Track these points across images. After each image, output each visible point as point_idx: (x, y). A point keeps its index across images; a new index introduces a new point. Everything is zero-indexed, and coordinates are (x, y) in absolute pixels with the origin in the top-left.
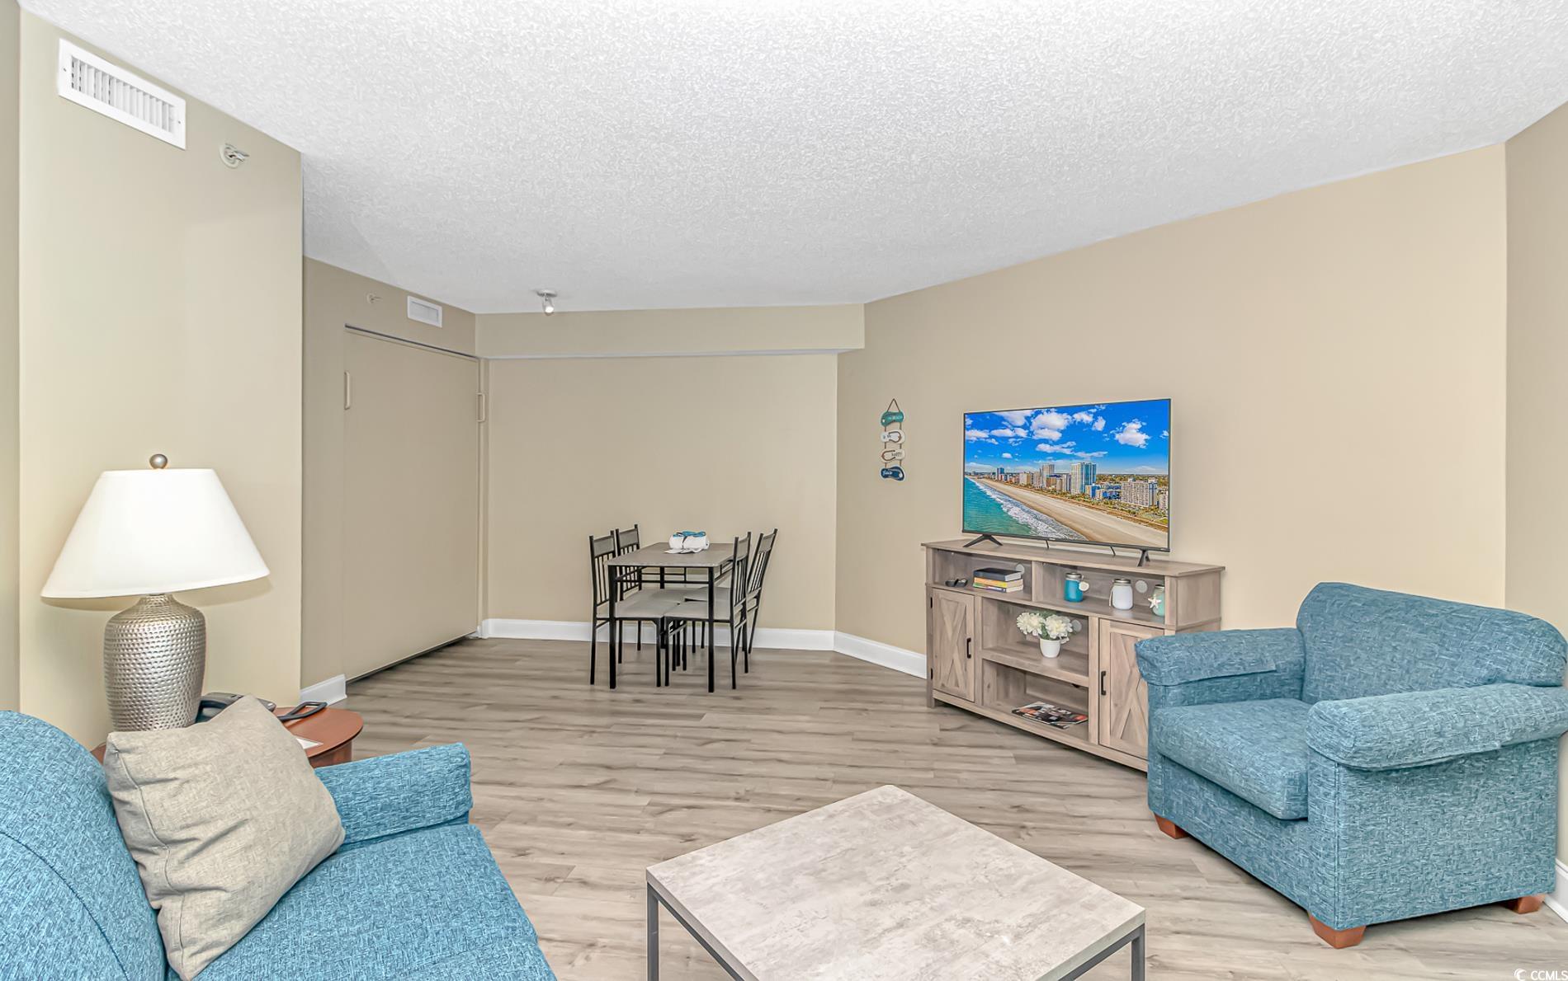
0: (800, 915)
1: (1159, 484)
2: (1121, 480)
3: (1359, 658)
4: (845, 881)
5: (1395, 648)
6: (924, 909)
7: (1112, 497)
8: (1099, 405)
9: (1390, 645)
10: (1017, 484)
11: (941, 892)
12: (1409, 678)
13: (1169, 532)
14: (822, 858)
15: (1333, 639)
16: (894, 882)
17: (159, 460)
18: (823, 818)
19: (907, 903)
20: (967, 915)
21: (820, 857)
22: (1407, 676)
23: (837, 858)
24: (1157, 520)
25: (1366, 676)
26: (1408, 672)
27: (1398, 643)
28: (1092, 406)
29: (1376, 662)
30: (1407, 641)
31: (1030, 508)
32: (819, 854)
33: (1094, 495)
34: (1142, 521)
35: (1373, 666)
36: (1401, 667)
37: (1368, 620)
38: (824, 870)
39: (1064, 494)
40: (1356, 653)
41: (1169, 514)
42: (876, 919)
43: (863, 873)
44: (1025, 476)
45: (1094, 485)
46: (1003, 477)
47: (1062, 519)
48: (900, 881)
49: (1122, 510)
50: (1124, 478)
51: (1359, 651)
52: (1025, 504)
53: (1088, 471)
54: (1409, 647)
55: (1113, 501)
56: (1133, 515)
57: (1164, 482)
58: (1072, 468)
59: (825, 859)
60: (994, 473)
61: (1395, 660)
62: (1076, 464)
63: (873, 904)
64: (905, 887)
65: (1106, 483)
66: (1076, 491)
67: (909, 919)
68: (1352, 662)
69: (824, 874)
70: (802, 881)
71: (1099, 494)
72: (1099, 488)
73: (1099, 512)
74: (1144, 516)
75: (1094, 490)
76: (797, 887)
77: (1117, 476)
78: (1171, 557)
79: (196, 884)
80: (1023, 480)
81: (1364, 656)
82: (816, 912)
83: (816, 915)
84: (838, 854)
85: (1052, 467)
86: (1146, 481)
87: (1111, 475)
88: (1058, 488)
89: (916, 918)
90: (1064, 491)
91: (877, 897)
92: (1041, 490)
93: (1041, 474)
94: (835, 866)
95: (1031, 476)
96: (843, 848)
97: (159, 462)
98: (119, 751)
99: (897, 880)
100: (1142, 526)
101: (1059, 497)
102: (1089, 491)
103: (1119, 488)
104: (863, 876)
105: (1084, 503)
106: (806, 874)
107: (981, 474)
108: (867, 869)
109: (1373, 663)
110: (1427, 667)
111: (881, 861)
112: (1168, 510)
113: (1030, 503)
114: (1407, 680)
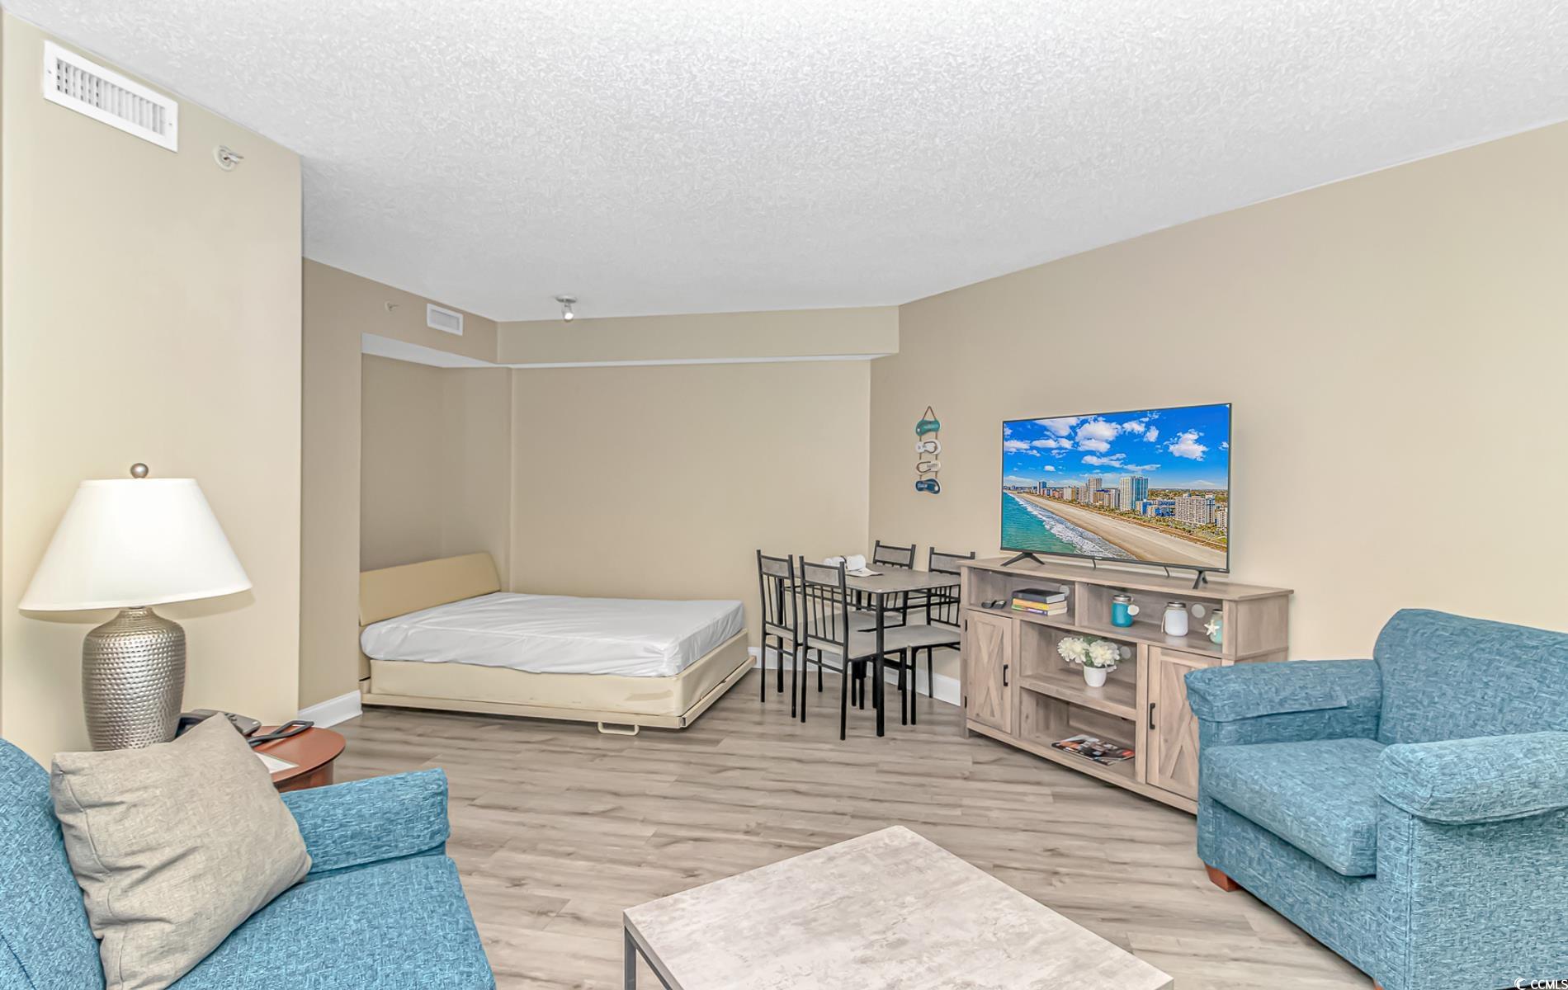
0: (782, 971)
1: (1218, 500)
2: (1175, 495)
3: (1444, 694)
4: (836, 934)
5: (1486, 684)
6: (921, 969)
7: (1165, 514)
8: (1151, 411)
9: (1481, 679)
10: (1060, 499)
11: (942, 951)
12: (1503, 718)
13: (1228, 552)
14: (814, 906)
15: (1414, 672)
16: (891, 937)
17: (140, 470)
18: (821, 860)
19: (901, 962)
20: (969, 978)
21: (812, 904)
22: (1501, 715)
23: (831, 907)
24: (1215, 539)
25: (1452, 716)
26: (1501, 711)
27: (1490, 678)
28: (1143, 413)
29: (1465, 699)
30: (1500, 677)
31: (1075, 525)
32: (813, 902)
33: (1145, 512)
34: (1199, 540)
35: (1460, 703)
36: (1493, 705)
37: (1456, 652)
38: (815, 920)
39: (1113, 510)
40: (1441, 688)
41: (1228, 532)
42: (864, 979)
43: (857, 925)
44: (1070, 490)
45: (1145, 500)
46: (1046, 492)
47: (1111, 538)
48: (897, 936)
49: (1177, 528)
50: (1179, 493)
51: (1445, 686)
52: (1069, 521)
53: (1139, 487)
54: (1503, 682)
55: (1167, 518)
56: (1188, 533)
57: (1224, 498)
58: (1120, 482)
59: (817, 908)
60: (1035, 488)
61: (1486, 698)
62: (1127, 477)
63: (864, 961)
64: (901, 942)
65: (1159, 499)
66: (1125, 507)
67: (901, 980)
68: (1436, 700)
69: (814, 924)
70: (788, 931)
71: (1151, 511)
72: (1151, 504)
73: (1151, 530)
74: (1200, 535)
75: (1145, 506)
76: (783, 938)
77: (1171, 491)
78: (1232, 578)
79: (139, 915)
80: (1068, 495)
81: (1450, 693)
82: (800, 968)
83: (799, 971)
84: (833, 902)
85: (1099, 481)
86: (1203, 496)
87: (1164, 490)
88: (1106, 503)
89: (910, 979)
90: (1113, 506)
91: (869, 952)
92: (1087, 506)
93: (1088, 487)
94: (828, 916)
95: (1076, 491)
96: (839, 896)
97: (140, 471)
98: (64, 772)
99: (894, 934)
100: (1198, 545)
101: (1106, 513)
102: (1139, 506)
103: (1174, 504)
104: (856, 929)
105: (1135, 521)
106: (796, 924)
107: (1022, 488)
108: (862, 920)
109: (1461, 701)
110: (1524, 706)
111: (878, 912)
112: (1228, 528)
113: (1075, 520)
114: (1500, 720)
